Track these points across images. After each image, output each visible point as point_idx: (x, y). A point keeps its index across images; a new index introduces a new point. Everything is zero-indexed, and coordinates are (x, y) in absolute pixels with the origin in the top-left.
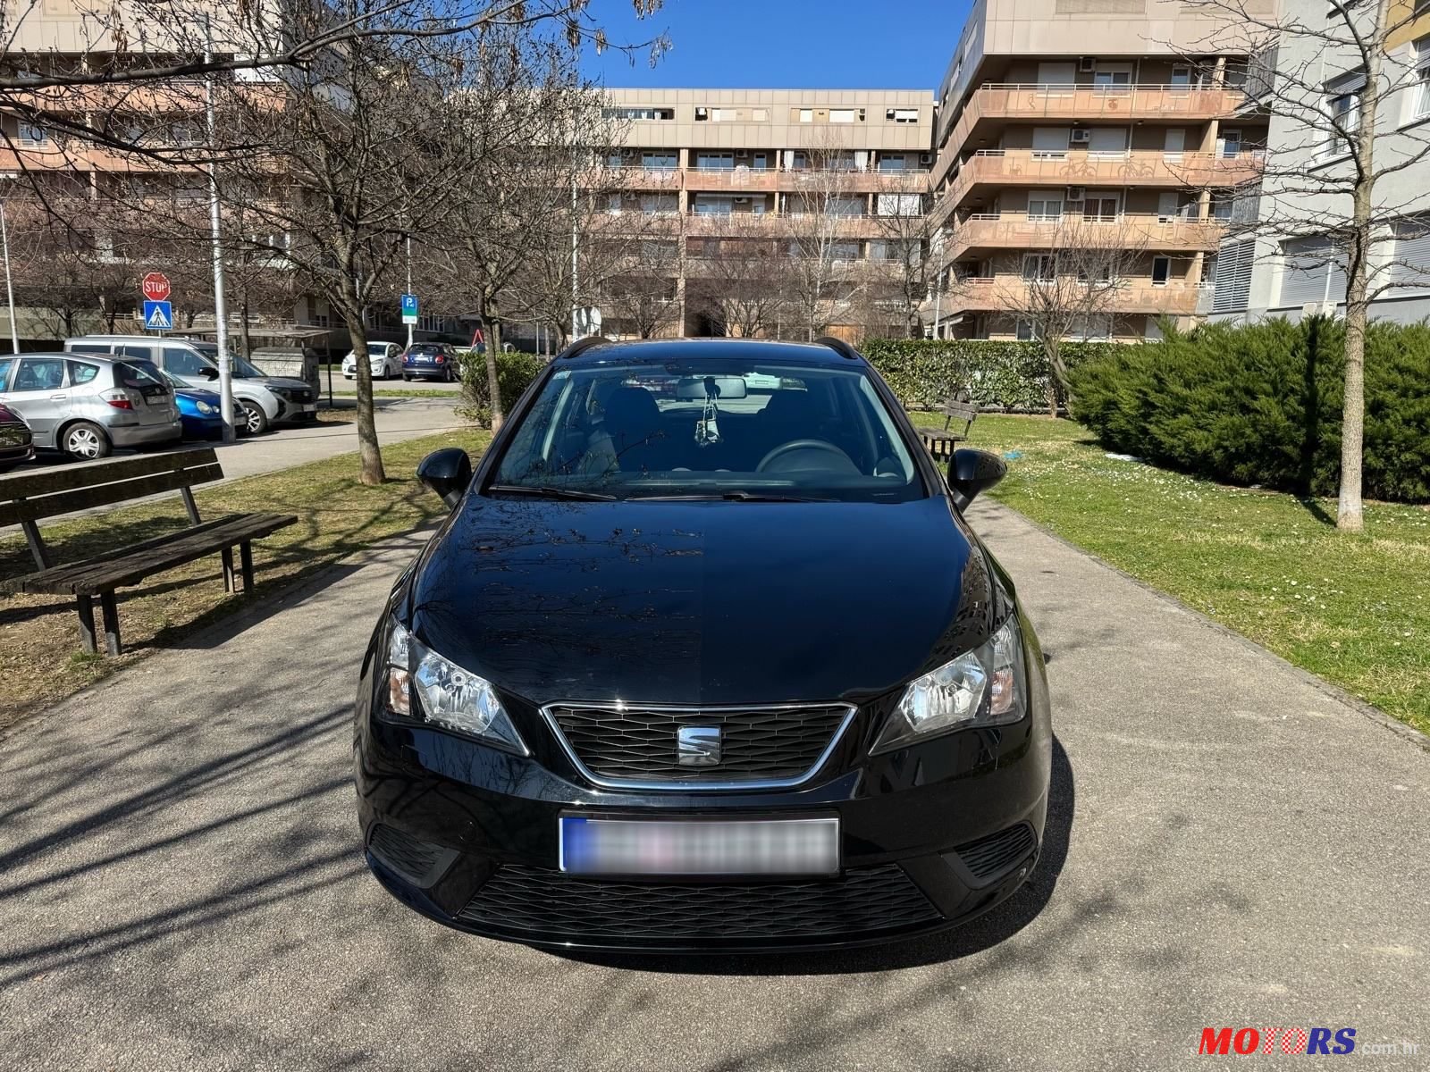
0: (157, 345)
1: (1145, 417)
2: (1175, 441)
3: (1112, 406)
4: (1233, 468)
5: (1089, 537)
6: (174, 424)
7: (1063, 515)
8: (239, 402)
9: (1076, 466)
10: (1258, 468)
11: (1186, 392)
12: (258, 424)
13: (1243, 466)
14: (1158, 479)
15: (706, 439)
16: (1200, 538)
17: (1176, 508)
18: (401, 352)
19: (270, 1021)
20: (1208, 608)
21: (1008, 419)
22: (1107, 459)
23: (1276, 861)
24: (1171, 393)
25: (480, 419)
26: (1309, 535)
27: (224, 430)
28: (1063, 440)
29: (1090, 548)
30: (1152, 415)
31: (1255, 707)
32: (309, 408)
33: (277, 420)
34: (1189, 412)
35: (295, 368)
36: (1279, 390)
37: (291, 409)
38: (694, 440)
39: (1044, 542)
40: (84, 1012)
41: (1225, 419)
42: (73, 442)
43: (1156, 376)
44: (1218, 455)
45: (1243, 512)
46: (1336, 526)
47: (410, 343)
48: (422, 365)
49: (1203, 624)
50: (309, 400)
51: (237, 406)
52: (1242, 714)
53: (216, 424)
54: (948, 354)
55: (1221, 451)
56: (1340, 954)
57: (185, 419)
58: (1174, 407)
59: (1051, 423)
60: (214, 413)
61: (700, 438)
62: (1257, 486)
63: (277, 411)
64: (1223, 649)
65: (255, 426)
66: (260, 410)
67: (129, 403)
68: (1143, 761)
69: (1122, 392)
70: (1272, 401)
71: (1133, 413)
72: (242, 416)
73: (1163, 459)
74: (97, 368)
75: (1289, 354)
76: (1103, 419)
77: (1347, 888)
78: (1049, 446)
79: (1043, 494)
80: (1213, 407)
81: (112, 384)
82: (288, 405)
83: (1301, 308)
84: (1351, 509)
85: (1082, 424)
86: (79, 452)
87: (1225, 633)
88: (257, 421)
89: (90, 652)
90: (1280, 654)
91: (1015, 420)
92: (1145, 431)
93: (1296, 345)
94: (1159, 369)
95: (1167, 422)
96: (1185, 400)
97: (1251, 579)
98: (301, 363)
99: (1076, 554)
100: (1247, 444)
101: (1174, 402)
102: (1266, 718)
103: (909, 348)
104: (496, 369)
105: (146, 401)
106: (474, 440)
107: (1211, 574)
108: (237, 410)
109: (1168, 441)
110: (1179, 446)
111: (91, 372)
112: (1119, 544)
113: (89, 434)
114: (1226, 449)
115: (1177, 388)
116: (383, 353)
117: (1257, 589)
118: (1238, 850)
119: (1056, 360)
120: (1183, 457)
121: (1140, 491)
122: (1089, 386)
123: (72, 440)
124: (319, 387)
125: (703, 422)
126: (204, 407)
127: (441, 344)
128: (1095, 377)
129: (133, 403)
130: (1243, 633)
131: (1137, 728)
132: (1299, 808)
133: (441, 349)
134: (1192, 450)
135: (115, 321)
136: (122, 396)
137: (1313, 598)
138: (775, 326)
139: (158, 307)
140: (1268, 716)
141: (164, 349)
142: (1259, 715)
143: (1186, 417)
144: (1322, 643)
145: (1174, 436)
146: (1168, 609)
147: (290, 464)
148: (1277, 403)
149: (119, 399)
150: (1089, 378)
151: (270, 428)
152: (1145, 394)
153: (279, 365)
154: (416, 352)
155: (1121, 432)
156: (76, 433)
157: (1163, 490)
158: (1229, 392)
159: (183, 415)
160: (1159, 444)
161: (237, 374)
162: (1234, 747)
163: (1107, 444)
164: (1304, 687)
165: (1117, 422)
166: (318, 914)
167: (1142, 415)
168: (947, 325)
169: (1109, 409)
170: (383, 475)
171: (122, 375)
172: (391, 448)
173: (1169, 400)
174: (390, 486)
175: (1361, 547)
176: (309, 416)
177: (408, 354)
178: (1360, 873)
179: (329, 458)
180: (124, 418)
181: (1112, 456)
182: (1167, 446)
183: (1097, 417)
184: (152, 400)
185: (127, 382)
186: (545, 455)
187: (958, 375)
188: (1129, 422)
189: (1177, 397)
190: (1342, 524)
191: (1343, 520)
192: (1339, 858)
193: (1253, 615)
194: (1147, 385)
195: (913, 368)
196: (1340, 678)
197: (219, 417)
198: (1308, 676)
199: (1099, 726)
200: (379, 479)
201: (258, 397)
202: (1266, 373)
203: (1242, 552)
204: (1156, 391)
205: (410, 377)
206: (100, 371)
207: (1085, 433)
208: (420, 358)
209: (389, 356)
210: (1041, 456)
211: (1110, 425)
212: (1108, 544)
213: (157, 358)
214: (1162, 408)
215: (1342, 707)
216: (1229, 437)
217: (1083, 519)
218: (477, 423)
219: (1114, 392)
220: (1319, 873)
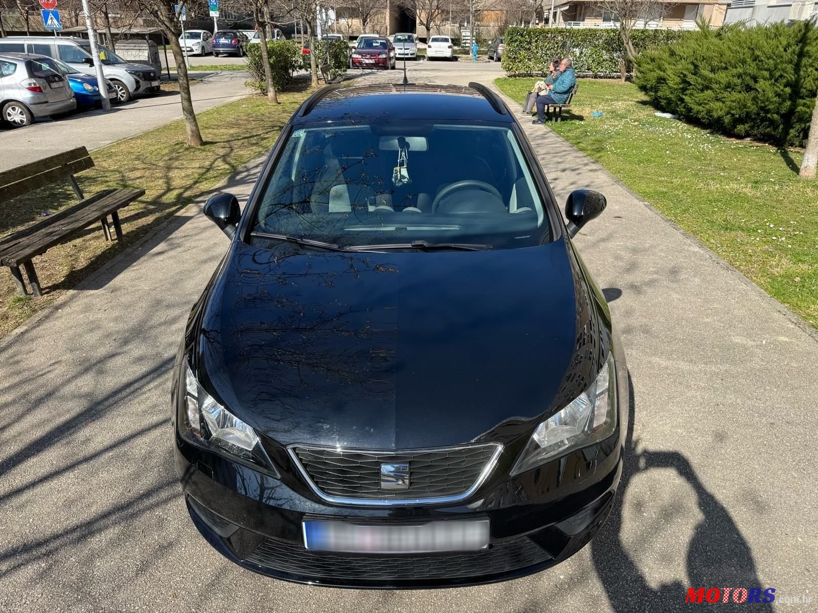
0: (54, 43)
1: (684, 90)
2: (701, 108)
3: (662, 81)
4: (735, 127)
5: (643, 187)
6: (71, 101)
7: (628, 167)
8: (110, 82)
9: (636, 123)
10: (752, 127)
11: (711, 75)
12: (125, 95)
13: (742, 126)
14: (687, 134)
15: (400, 180)
16: (714, 186)
17: (698, 159)
18: (211, 37)
19: (137, 608)
20: (717, 247)
21: (594, 83)
22: (655, 116)
23: (757, 466)
24: (702, 76)
25: (261, 89)
26: (780, 181)
27: (103, 103)
28: (628, 100)
29: (644, 196)
30: (688, 89)
31: (745, 333)
32: (155, 84)
33: (136, 93)
34: (711, 89)
35: (144, 55)
36: (774, 78)
37: (144, 85)
38: (392, 182)
39: (616, 190)
40: (24, 601)
41: (736, 96)
42: (9, 115)
43: (693, 63)
44: (727, 119)
45: (739, 160)
46: (798, 174)
47: (216, 30)
48: (224, 45)
49: (714, 261)
50: (154, 79)
51: (109, 85)
52: (737, 340)
53: (96, 98)
54: (560, 38)
55: (729, 116)
56: (796, 547)
57: (78, 96)
58: (703, 85)
59: (621, 86)
60: (95, 90)
61: (396, 180)
62: (749, 139)
63: (135, 87)
64: (726, 283)
65: (123, 97)
66: (125, 87)
67: (39, 87)
68: (675, 381)
69: (669, 72)
70: (768, 83)
71: (675, 87)
72: (113, 92)
73: (691, 119)
74: (16, 65)
75: (782, 50)
76: (655, 89)
77: (801, 491)
78: (620, 106)
79: (616, 148)
80: (728, 86)
81: (27, 76)
82: (142, 82)
83: (790, 5)
84: (810, 164)
85: (642, 91)
86: (14, 121)
87: (728, 269)
88: (124, 93)
89: (23, 296)
90: (760, 285)
91: (599, 84)
92: (682, 100)
93: (789, 43)
94: (696, 59)
95: (696, 95)
96: (710, 80)
97: (745, 222)
98: (147, 51)
99: (636, 201)
100: (747, 113)
101: (702, 82)
102: (752, 343)
103: (534, 34)
104: (268, 54)
105: (50, 86)
106: (258, 106)
107: (718, 218)
108: (110, 89)
109: (696, 108)
110: (703, 111)
111: (12, 68)
112: (662, 192)
113: (18, 110)
114: (733, 115)
115: (706, 73)
116: (200, 38)
117: (748, 231)
118: (733, 457)
119: (628, 43)
120: (704, 118)
121: (676, 144)
122: (648, 66)
123: (9, 114)
124: (160, 66)
125: (398, 168)
126: (89, 87)
127: (235, 31)
128: (653, 60)
129: (42, 88)
130: (738, 268)
131: (672, 352)
132: (772, 421)
133: (235, 34)
134: (711, 116)
135: (30, 17)
136: (34, 84)
137: (784, 239)
138: (448, 12)
139: (51, 14)
140: (754, 341)
141: (58, 46)
142: (748, 340)
143: (709, 92)
144: (789, 277)
145: (700, 105)
146: (691, 249)
147: (145, 129)
148: (770, 85)
149: (33, 85)
150: (649, 61)
151: (132, 98)
152: (685, 76)
153: (134, 52)
154: (220, 37)
155: (666, 99)
156: (10, 109)
157: (689, 143)
158: (739, 76)
159: (75, 93)
160: (690, 110)
161: (106, 62)
162: (732, 368)
163: (656, 104)
164: (776, 315)
165: (664, 92)
166: (165, 517)
167: (682, 89)
168: (558, 10)
169: (660, 83)
170: (200, 139)
171: (32, 68)
172: (207, 113)
173: (700, 80)
174: (207, 147)
175: (814, 191)
176: (156, 89)
177: (215, 39)
178: (810, 477)
179: (169, 123)
180: (39, 98)
181: (659, 114)
182: (695, 111)
183: (652, 87)
184: (54, 85)
185: (36, 74)
186: (293, 178)
187: (565, 53)
188: (672, 93)
189: (705, 78)
190: (802, 173)
191: (804, 171)
192: (796, 464)
193: (745, 253)
194: (687, 69)
195: (536, 48)
196: (800, 307)
197: (97, 93)
198: (780, 306)
199: (648, 350)
200: (199, 143)
201: (122, 78)
202: (766, 63)
203: (738, 197)
204: (692, 74)
205: (217, 54)
206: (18, 66)
207: (643, 97)
208: (223, 41)
209: (203, 40)
210: (614, 114)
211: (659, 94)
212: (656, 192)
213: (55, 51)
214: (694, 85)
215: (800, 332)
216: (736, 108)
217: (640, 169)
218: (259, 91)
219: (664, 72)
220: (783, 477)
